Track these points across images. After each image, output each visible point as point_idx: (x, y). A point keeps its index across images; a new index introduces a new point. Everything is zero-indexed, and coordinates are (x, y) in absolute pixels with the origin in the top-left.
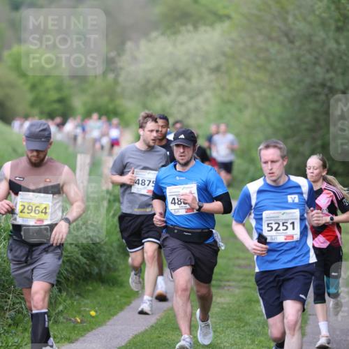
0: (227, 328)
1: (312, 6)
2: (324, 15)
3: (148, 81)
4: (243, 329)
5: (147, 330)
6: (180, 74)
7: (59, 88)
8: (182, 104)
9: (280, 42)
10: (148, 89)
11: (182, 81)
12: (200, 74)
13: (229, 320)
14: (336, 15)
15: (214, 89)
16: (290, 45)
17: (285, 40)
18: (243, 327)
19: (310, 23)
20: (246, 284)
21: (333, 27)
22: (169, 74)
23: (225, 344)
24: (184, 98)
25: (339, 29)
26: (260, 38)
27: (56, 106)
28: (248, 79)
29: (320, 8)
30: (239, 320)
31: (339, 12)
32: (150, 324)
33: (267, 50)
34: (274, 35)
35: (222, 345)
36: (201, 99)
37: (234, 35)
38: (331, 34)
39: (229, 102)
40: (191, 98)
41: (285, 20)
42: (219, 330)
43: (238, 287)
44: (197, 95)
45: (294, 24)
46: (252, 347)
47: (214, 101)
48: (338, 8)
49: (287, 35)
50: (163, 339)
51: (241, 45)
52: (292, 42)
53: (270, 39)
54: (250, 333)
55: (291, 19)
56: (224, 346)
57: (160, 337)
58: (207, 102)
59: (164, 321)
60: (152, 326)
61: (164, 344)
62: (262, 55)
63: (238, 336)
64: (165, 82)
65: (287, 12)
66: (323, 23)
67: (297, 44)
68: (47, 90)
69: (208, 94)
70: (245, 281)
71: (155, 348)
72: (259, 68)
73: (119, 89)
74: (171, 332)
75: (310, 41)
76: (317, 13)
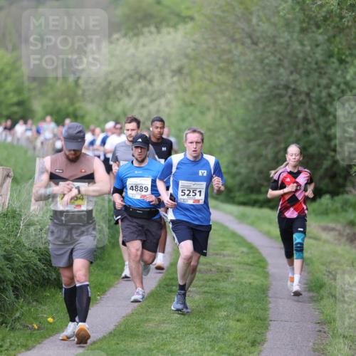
0: (187, 334)
1: (277, 7)
2: (288, 16)
3: (109, 83)
4: (202, 335)
5: (105, 337)
6: (142, 77)
7: (18, 91)
8: (143, 106)
9: (243, 44)
10: (110, 92)
11: (143, 83)
12: (163, 76)
13: (189, 326)
14: (301, 16)
15: (177, 91)
16: (254, 47)
17: (248, 41)
18: (203, 333)
19: (275, 25)
20: (206, 289)
21: (297, 29)
22: (131, 76)
23: (184, 350)
24: (145, 101)
25: (303, 30)
26: (224, 39)
27: (15, 109)
28: (211, 81)
29: (283, 9)
30: (199, 326)
31: (304, 14)
32: (108, 331)
33: (230, 51)
34: (237, 36)
35: (181, 352)
36: (163, 102)
37: (197, 37)
38: (295, 35)
39: (192, 104)
40: (152, 101)
41: (249, 21)
42: (178, 336)
43: (198, 293)
44: (159, 97)
45: (258, 25)
46: (211, 353)
47: (175, 103)
48: (302, 9)
49: (250, 36)
50: (122, 346)
51: (204, 46)
52: (255, 43)
53: (234, 40)
54: (211, 340)
55: (254, 21)
56: (184, 353)
57: (118, 344)
58: (168, 104)
59: (122, 327)
60: (111, 333)
61: (122, 351)
62: (225, 57)
63: (198, 342)
64: (126, 83)
65: (251, 13)
66: (288, 24)
67: (261, 46)
68: (6, 93)
69: (170, 96)
70: (206, 287)
71: (113, 355)
72: (222, 70)
73: (80, 92)
74: (130, 340)
75: (274, 43)
76: (281, 13)
